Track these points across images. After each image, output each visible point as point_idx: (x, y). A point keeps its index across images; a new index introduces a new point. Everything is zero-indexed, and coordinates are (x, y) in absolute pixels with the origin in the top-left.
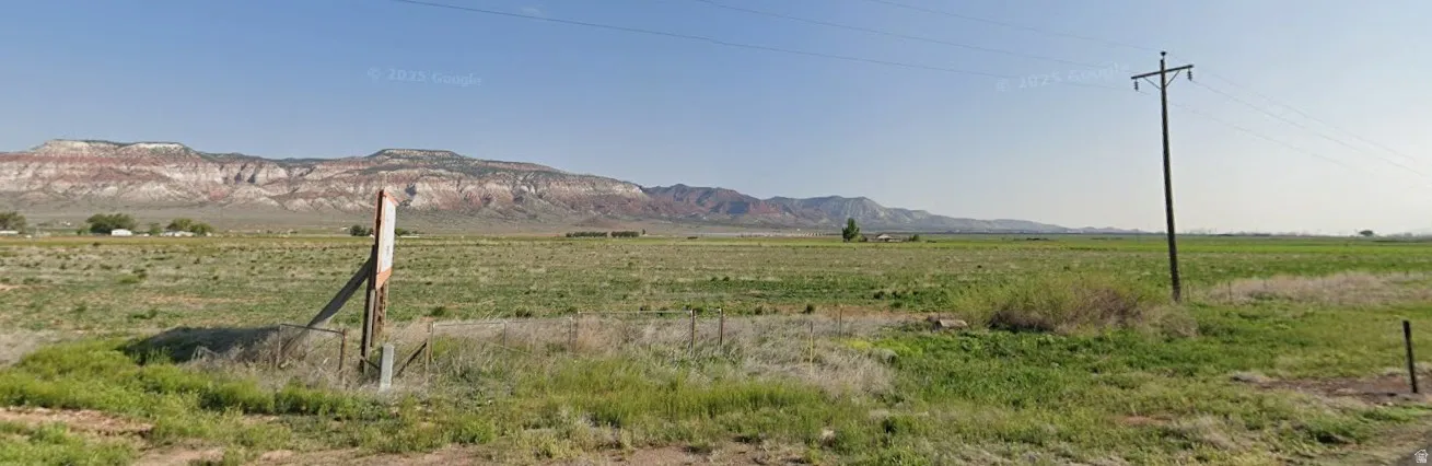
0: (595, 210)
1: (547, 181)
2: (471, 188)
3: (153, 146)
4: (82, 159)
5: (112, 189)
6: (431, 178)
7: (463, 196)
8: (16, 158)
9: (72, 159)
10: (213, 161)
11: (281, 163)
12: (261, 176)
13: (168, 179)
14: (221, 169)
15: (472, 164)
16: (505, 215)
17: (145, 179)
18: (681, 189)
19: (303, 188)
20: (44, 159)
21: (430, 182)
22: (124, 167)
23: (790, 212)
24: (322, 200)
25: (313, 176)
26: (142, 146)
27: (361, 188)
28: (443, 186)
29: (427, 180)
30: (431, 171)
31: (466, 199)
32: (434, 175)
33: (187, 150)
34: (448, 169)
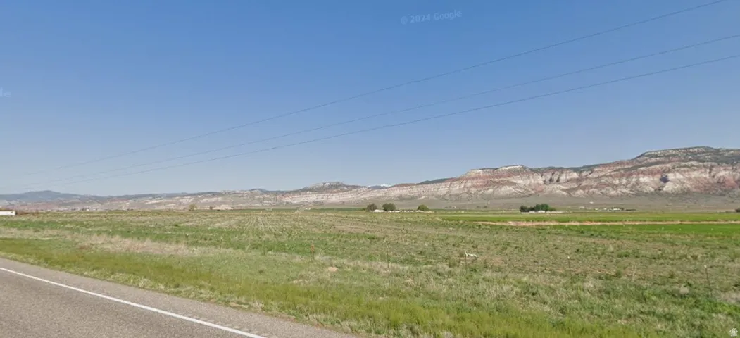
3: (509, 168)
4: (480, 178)
6: (682, 169)
7: (716, 181)
8: (458, 179)
9: (477, 178)
10: (537, 173)
11: (576, 170)
12: (563, 178)
13: (515, 184)
14: (542, 175)
15: (727, 154)
17: (503, 185)
19: (584, 183)
20: (467, 179)
21: (680, 172)
22: (496, 180)
25: (594, 175)
26: (503, 168)
27: (624, 181)
28: (694, 174)
29: (678, 171)
30: (683, 164)
31: (718, 182)
32: (685, 166)
33: (524, 168)
34: (701, 161)
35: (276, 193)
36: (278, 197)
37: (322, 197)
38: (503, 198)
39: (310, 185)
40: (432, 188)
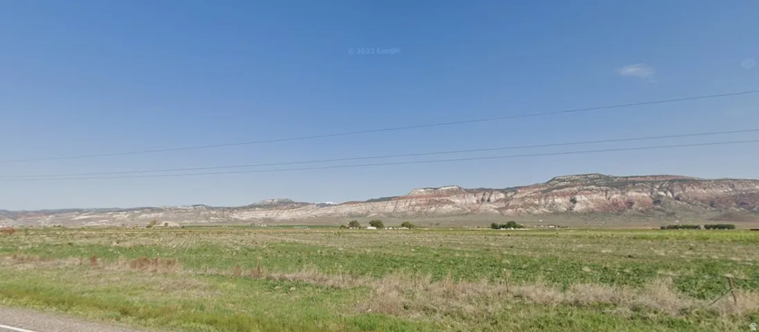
1: (681, 186)
2: (616, 196)
3: (447, 188)
4: (424, 196)
5: (433, 209)
6: (586, 192)
7: (610, 202)
8: (404, 197)
9: (420, 197)
10: (471, 193)
11: (502, 191)
12: (493, 198)
13: (453, 203)
14: (475, 195)
15: (616, 180)
16: (645, 213)
17: (445, 203)
19: (511, 203)
20: (411, 198)
21: (585, 195)
22: (437, 199)
24: (521, 209)
25: (518, 196)
26: (443, 188)
27: (543, 201)
28: (595, 196)
29: (582, 193)
30: (585, 187)
31: (613, 204)
32: (588, 190)
33: (460, 188)
34: (598, 185)
35: (224, 209)
36: (225, 213)
37: (271, 214)
38: (444, 216)
39: (257, 201)
40: (380, 205)
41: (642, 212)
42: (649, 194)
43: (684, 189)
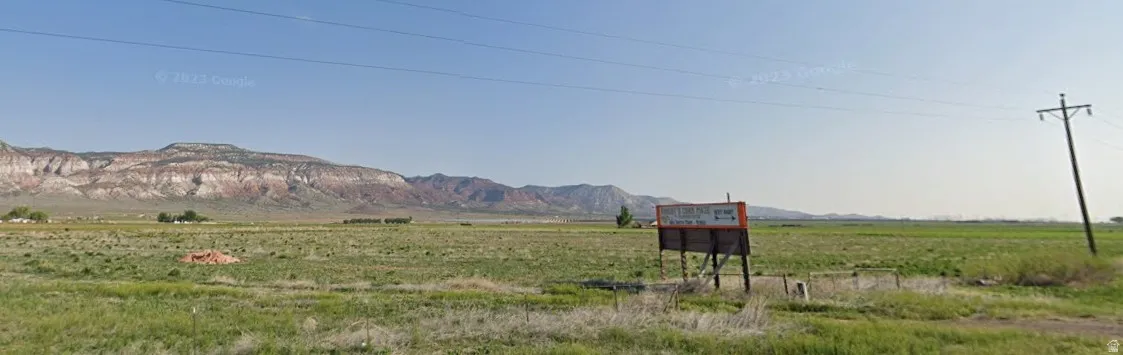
0: (362, 198)
1: (318, 170)
2: (249, 177)
6: (216, 169)
7: (243, 186)
10: (26, 155)
12: (67, 168)
14: (33, 160)
15: (251, 156)
16: (281, 203)
18: (440, 178)
19: (103, 179)
21: (213, 173)
23: (542, 199)
24: (119, 189)
25: (113, 168)
27: (154, 178)
28: (226, 176)
29: (211, 171)
30: (215, 163)
31: (245, 188)
32: (217, 166)
34: (230, 161)
41: (277, 200)
42: (286, 177)
43: (319, 175)
